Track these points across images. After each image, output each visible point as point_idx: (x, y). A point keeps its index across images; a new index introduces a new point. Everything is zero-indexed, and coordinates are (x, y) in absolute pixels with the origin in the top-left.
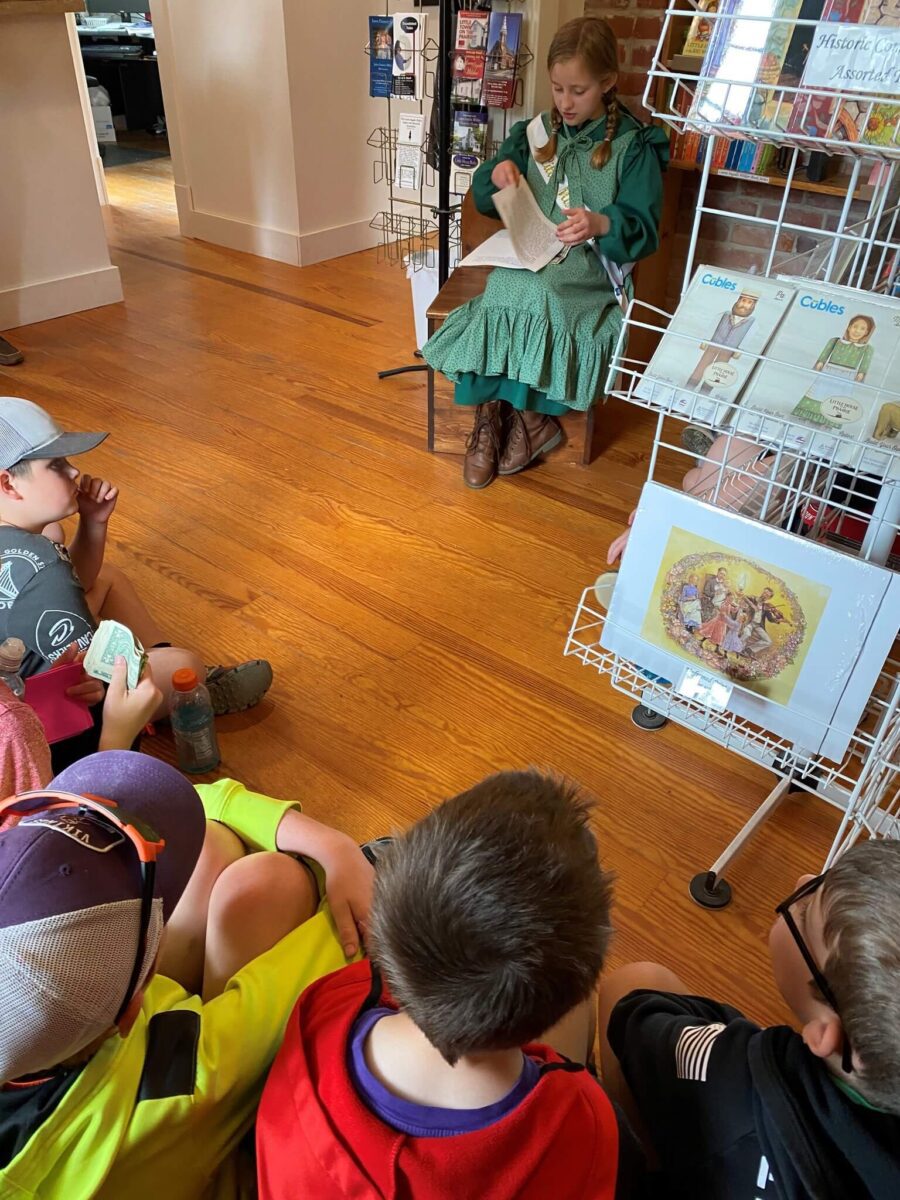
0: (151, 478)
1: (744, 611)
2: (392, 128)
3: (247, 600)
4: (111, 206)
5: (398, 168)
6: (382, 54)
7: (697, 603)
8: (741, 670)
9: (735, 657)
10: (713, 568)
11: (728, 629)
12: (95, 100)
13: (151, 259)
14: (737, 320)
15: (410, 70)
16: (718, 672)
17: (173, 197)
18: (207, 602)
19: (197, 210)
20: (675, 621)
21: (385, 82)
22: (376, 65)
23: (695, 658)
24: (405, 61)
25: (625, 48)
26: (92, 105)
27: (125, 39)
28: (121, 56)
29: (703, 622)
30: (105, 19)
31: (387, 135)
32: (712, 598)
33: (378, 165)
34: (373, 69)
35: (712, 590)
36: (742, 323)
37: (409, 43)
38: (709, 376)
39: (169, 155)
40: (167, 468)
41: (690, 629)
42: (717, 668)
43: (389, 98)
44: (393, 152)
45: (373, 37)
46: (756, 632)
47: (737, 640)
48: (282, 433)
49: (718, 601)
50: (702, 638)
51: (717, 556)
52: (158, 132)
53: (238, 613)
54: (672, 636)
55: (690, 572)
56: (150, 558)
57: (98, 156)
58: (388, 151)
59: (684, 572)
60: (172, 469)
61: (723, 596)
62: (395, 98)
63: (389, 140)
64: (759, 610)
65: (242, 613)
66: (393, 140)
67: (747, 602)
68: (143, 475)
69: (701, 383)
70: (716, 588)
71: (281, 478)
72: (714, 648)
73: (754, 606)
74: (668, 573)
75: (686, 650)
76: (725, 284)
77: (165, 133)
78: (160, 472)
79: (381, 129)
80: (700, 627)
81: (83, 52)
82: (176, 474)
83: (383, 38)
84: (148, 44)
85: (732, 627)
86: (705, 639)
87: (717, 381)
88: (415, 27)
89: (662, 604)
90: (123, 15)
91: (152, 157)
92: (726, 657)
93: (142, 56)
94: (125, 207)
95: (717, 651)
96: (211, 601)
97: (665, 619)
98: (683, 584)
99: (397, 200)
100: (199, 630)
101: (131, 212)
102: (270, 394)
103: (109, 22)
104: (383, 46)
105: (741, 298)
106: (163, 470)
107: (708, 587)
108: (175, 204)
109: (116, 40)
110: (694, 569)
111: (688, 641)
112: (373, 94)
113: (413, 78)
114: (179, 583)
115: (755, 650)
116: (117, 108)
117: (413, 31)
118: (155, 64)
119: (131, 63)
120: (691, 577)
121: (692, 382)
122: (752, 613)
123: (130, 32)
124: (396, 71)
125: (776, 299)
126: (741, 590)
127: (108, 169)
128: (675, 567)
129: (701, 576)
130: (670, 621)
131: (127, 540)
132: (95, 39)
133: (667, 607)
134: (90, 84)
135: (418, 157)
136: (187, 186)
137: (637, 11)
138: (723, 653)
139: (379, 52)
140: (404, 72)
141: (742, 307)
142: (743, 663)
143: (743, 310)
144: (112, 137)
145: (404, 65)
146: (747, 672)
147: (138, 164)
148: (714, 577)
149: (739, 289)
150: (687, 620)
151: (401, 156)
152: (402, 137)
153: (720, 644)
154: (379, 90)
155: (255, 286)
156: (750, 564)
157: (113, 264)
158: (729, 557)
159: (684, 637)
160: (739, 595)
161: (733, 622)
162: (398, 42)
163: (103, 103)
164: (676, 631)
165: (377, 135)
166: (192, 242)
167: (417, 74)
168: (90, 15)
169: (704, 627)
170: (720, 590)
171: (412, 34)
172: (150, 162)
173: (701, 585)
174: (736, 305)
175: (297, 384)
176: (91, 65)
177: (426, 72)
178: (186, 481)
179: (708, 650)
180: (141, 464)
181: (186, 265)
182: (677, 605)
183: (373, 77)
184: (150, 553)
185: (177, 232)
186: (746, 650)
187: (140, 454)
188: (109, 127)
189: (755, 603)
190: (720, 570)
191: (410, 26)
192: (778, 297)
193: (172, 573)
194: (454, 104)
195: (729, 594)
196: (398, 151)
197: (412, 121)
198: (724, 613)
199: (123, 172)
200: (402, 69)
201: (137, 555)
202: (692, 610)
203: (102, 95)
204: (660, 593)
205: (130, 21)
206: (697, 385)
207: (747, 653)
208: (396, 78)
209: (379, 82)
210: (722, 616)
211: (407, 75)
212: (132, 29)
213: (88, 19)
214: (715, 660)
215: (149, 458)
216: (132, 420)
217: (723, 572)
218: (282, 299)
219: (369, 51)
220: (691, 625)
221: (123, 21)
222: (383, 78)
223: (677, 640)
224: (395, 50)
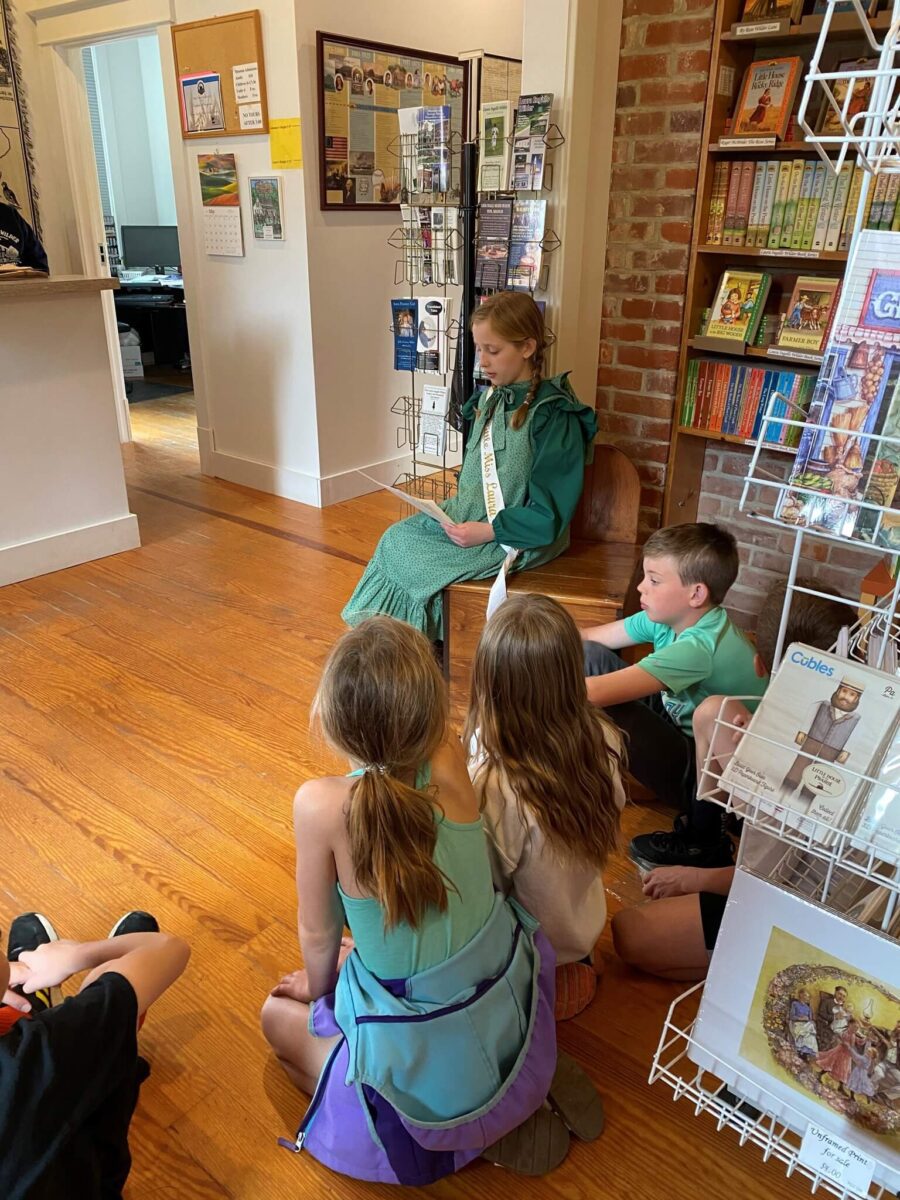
0: (156, 763)
1: (873, 1045)
2: (416, 397)
3: (255, 929)
4: (134, 443)
5: (421, 435)
6: (405, 332)
7: (810, 1026)
8: (874, 1118)
9: (865, 1101)
10: (829, 985)
11: (854, 1064)
12: (126, 341)
13: (172, 500)
14: (839, 714)
15: (435, 348)
16: (843, 1116)
17: (196, 434)
18: (210, 933)
19: (220, 451)
20: (783, 1043)
21: (407, 356)
22: (399, 342)
23: (813, 1094)
24: (430, 340)
25: (645, 328)
26: (121, 345)
27: (157, 289)
28: (153, 304)
29: (820, 1050)
30: (141, 272)
31: (411, 402)
32: (830, 1022)
33: (402, 431)
34: (396, 345)
35: (830, 1012)
36: (845, 719)
37: (434, 325)
38: (809, 778)
39: (192, 390)
40: (175, 750)
41: (804, 1057)
42: (841, 1111)
43: (413, 371)
44: (416, 419)
45: (396, 317)
46: (891, 1073)
47: (869, 1082)
48: (299, 701)
49: (839, 1026)
50: (820, 1070)
51: (834, 972)
52: (184, 367)
53: (244, 949)
54: (780, 1061)
55: (799, 985)
56: (149, 870)
57: (125, 397)
58: (411, 418)
59: (791, 985)
60: (178, 751)
61: (844, 1023)
62: (419, 372)
63: (413, 407)
64: (893, 1047)
65: (250, 949)
66: (416, 409)
67: (876, 1035)
68: (148, 759)
69: (800, 787)
70: (835, 1011)
71: (297, 759)
72: (836, 1086)
73: (885, 1041)
74: (771, 982)
75: (801, 1082)
76: (819, 667)
77: (190, 368)
78: (166, 755)
79: (405, 398)
80: (817, 1056)
81: (116, 301)
82: (184, 757)
83: (405, 319)
84: (178, 293)
85: (859, 1063)
86: (823, 1072)
87: (820, 787)
88: (439, 310)
89: (765, 1020)
90: (157, 269)
91: (177, 391)
92: (853, 1098)
93: (172, 304)
94: (147, 444)
95: (841, 1089)
96: (214, 931)
97: (770, 1039)
98: (792, 1000)
99: (419, 463)
100: (199, 975)
101: (154, 450)
102: (288, 654)
103: (143, 275)
104: (405, 325)
105: (840, 687)
106: (170, 752)
107: (823, 1008)
108: (197, 440)
109: (150, 290)
110: (805, 984)
111: (801, 1071)
112: (397, 367)
113: (437, 355)
114: (180, 906)
115: (891, 1097)
116: (145, 347)
117: (437, 314)
118: (184, 311)
119: (162, 310)
120: (802, 991)
121: (789, 784)
122: (884, 1049)
123: (163, 284)
124: (420, 348)
125: (885, 696)
126: (867, 1018)
127: (134, 404)
128: (779, 976)
129: (813, 993)
130: (777, 1041)
131: (126, 847)
132: (129, 290)
133: (773, 1024)
134: (121, 330)
135: (442, 426)
136: (210, 430)
137: (655, 295)
138: (849, 1094)
139: (402, 331)
140: (428, 349)
141: (843, 699)
142: (876, 1110)
143: (844, 703)
144: (140, 372)
145: (429, 343)
146: (882, 1122)
147: (163, 399)
148: (831, 997)
149: (838, 676)
150: (799, 1045)
151: (425, 424)
152: (426, 407)
153: (845, 1081)
154: (404, 364)
155: (273, 529)
156: (876, 987)
157: (131, 512)
158: (849, 975)
159: (797, 1066)
160: (864, 1024)
161: (858, 1056)
162: (422, 323)
163: (133, 343)
164: (785, 1056)
165: (401, 404)
166: (210, 481)
167: (441, 352)
168: (127, 269)
169: (821, 1058)
170: (839, 1014)
171: (436, 316)
172: (174, 397)
173: (814, 1004)
174: (835, 695)
175: (315, 641)
176: (123, 312)
177: (449, 348)
178: (194, 766)
179: (828, 1087)
180: (148, 745)
181: (207, 506)
182: (785, 1024)
183: (397, 353)
184: (149, 864)
185: (196, 470)
186: (879, 1094)
187: (147, 732)
188: (137, 364)
189: (887, 1037)
190: (838, 989)
191: (435, 308)
192: (888, 693)
193: (173, 892)
194: (477, 380)
195: (851, 1021)
196: (422, 420)
197: (434, 393)
198: (848, 1044)
199: (147, 408)
200: (426, 346)
201: (135, 866)
202: (805, 1033)
203: (133, 337)
204: (762, 1006)
205: (163, 274)
206: (796, 788)
207: (880, 1097)
208: (420, 354)
209: (404, 357)
210: (844, 1046)
211: (432, 352)
212: (164, 281)
213: (124, 272)
214: (839, 1101)
215: (156, 737)
216: (142, 689)
217: (842, 992)
218: (300, 544)
219: (393, 329)
220: (805, 1051)
221: (157, 274)
222: (408, 354)
223: (788, 1067)
224: (418, 330)
